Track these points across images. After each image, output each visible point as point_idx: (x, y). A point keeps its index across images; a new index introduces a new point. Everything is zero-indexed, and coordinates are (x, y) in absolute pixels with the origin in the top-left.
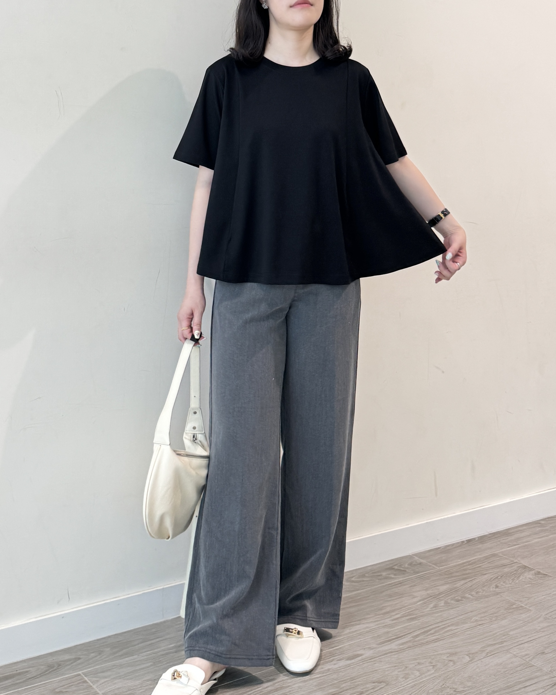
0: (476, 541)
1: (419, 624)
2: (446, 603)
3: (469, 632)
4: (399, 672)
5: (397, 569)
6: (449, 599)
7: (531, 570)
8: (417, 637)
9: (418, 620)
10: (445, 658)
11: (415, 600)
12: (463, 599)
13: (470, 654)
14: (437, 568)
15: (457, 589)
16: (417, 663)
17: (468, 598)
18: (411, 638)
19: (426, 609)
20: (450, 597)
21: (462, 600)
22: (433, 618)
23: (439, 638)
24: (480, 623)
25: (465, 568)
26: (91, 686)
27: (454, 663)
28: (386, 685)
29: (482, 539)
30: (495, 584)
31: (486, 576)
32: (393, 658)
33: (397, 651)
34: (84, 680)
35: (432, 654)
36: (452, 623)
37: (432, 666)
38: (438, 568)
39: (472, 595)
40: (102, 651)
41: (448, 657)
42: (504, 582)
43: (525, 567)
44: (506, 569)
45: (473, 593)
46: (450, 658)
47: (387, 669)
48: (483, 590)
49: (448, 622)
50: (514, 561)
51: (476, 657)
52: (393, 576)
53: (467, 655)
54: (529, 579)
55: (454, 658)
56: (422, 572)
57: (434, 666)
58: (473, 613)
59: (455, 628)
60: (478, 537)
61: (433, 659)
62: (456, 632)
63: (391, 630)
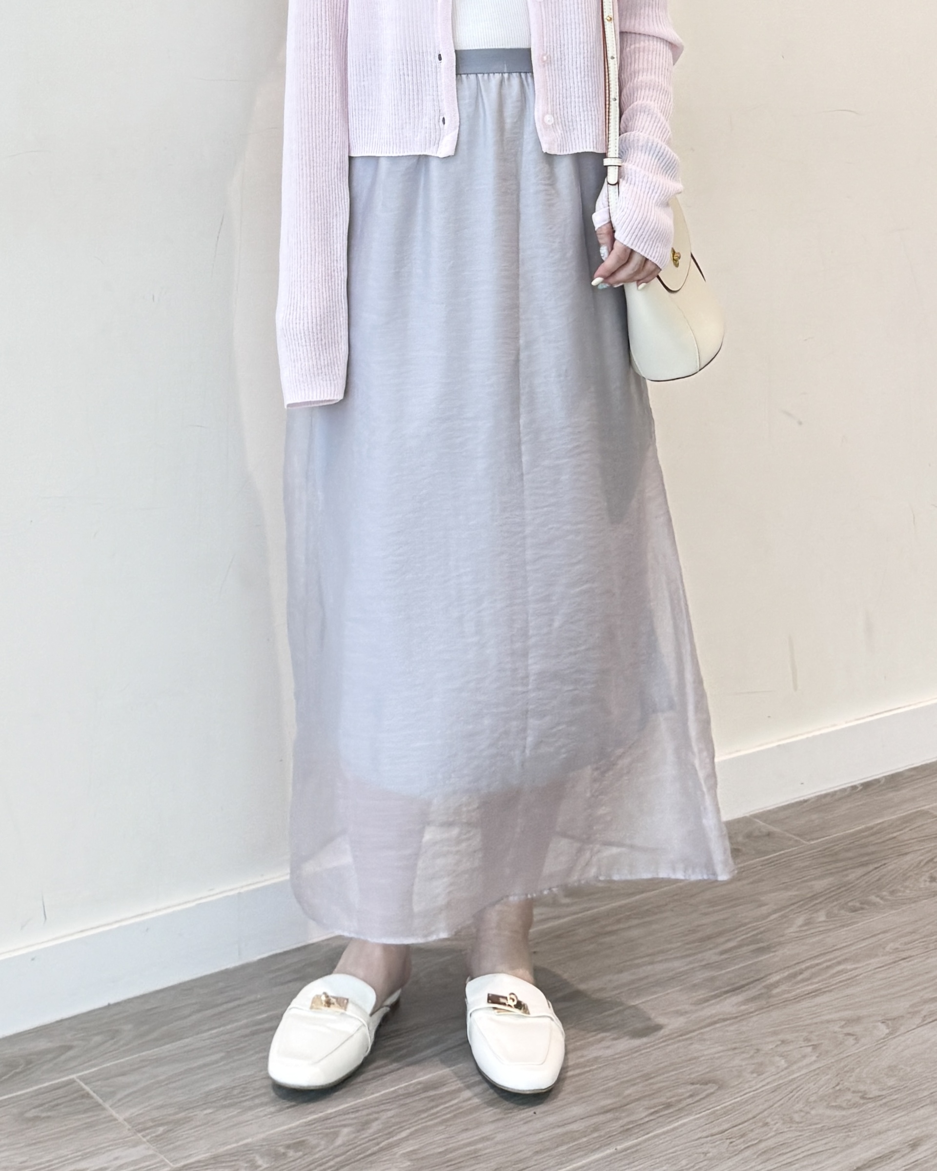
0: (883, 785)
1: (777, 959)
2: (829, 915)
3: (880, 976)
4: (742, 1060)
6: (836, 908)
8: (776, 987)
9: (775, 951)
10: (836, 1029)
11: (764, 910)
12: (866, 906)
13: (888, 1020)
14: (805, 844)
15: (850, 886)
16: (779, 1040)
17: (874, 904)
18: (759, 990)
19: (788, 928)
20: (835, 903)
21: (862, 909)
22: (804, 948)
23: (821, 987)
24: (904, 955)
25: (865, 840)
26: (100, 1105)
27: (857, 1040)
28: (718, 1089)
29: (894, 781)
30: (928, 874)
31: (908, 858)
32: (727, 1031)
33: (736, 1017)
34: (82, 1093)
35: (809, 1022)
36: (844, 956)
37: (811, 1047)
38: (808, 843)
39: (882, 898)
40: (117, 1031)
41: (842, 1027)
45: (884, 893)
46: (846, 1030)
47: (717, 1056)
48: (906, 887)
49: (837, 953)
51: (901, 1025)
53: (883, 1022)
55: (857, 1029)
56: (775, 851)
57: (815, 1047)
58: (887, 935)
59: (854, 966)
60: (885, 777)
61: (812, 1032)
62: (856, 974)
63: (720, 973)
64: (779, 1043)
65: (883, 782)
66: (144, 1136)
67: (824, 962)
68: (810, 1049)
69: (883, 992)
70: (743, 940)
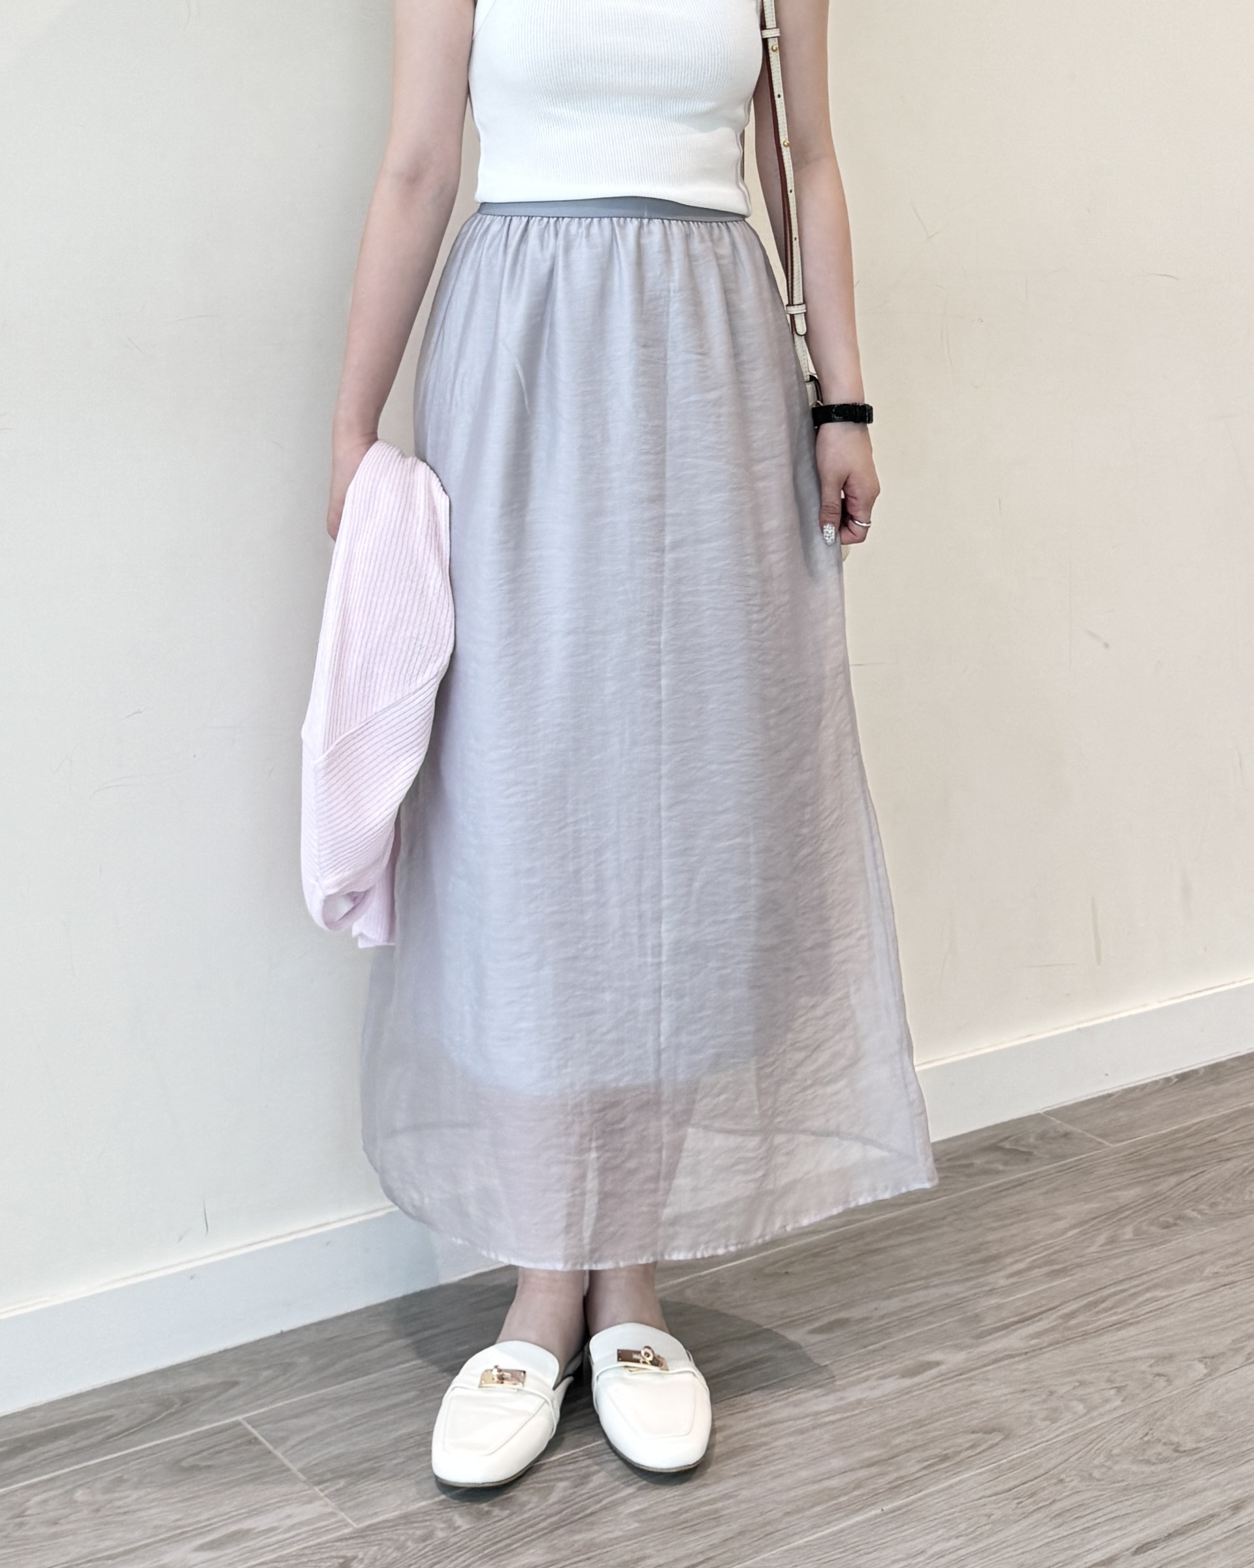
0: (1201, 1077)
1: (1074, 1284)
2: (1138, 1232)
3: (1196, 1305)
4: (1032, 1404)
5: (1010, 1151)
6: (1144, 1224)
8: (1073, 1318)
9: (1070, 1276)
10: (1144, 1367)
11: (1061, 1225)
12: (1179, 1222)
13: (1205, 1358)
14: (1108, 1147)
15: (1162, 1197)
16: (1079, 1382)
17: (1190, 1220)
18: (1056, 1320)
19: (1088, 1247)
20: (1146, 1217)
21: (1175, 1225)
22: (1106, 1270)
23: (1126, 1318)
24: (1225, 1280)
25: (1179, 1143)
26: (270, 1452)
27: (1169, 1381)
28: (1004, 1439)
29: (1216, 1072)
31: (1229, 1165)
32: (1016, 1370)
33: (1026, 1353)
34: (248, 1438)
35: (1112, 1359)
36: (1154, 1281)
37: (1114, 1390)
38: (1112, 1145)
39: (1200, 1212)
40: (290, 1364)
41: (1151, 1366)
45: (1202, 1207)
46: (1156, 1370)
47: (1003, 1398)
48: (1228, 1200)
49: (1145, 1278)
51: (1222, 1363)
52: (1001, 1167)
53: (1200, 1361)
55: (1169, 1368)
56: (1074, 1155)
57: (1119, 1389)
58: (1206, 1256)
59: (1164, 1294)
60: (1205, 1068)
61: (1116, 1372)
62: (1167, 1303)
63: (1006, 1300)
64: (1077, 1384)
65: (1201, 1073)
66: (322, 1490)
67: (1131, 1288)
68: (1113, 1392)
69: (1198, 1326)
70: (1034, 1261)
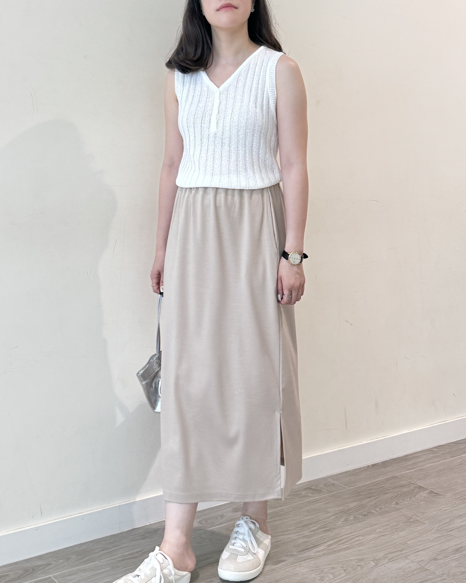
1: (333, 535)
2: (355, 517)
3: (372, 542)
4: (315, 575)
5: (314, 489)
6: (358, 514)
7: (425, 489)
8: (331, 546)
9: (332, 532)
10: (354, 563)
11: (329, 515)
12: (369, 514)
13: (375, 560)
15: (364, 506)
17: (373, 513)
18: (325, 547)
19: (338, 522)
20: (358, 512)
21: (368, 515)
22: (344, 530)
23: (349, 546)
24: (383, 534)
25: (371, 488)
27: (362, 568)
29: (385, 464)
30: (395, 502)
31: (388, 495)
32: (311, 563)
33: (314, 558)
35: (343, 560)
36: (359, 534)
38: (348, 488)
39: (376, 511)
40: (69, 558)
41: (356, 562)
42: (403, 500)
43: (420, 487)
44: (404, 489)
45: (377, 509)
46: (359, 564)
47: (306, 573)
48: (386, 507)
49: (356, 533)
50: (411, 482)
51: (380, 562)
52: (310, 495)
53: (373, 561)
54: (424, 497)
55: (362, 563)
56: (335, 491)
57: (345, 570)
58: (377, 526)
59: (363, 538)
60: (381, 462)
61: (344, 564)
62: (363, 541)
63: (309, 540)
64: (331, 568)
65: (380, 464)
67: (351, 536)
68: (343, 571)
69: (373, 549)
70: (320, 526)
